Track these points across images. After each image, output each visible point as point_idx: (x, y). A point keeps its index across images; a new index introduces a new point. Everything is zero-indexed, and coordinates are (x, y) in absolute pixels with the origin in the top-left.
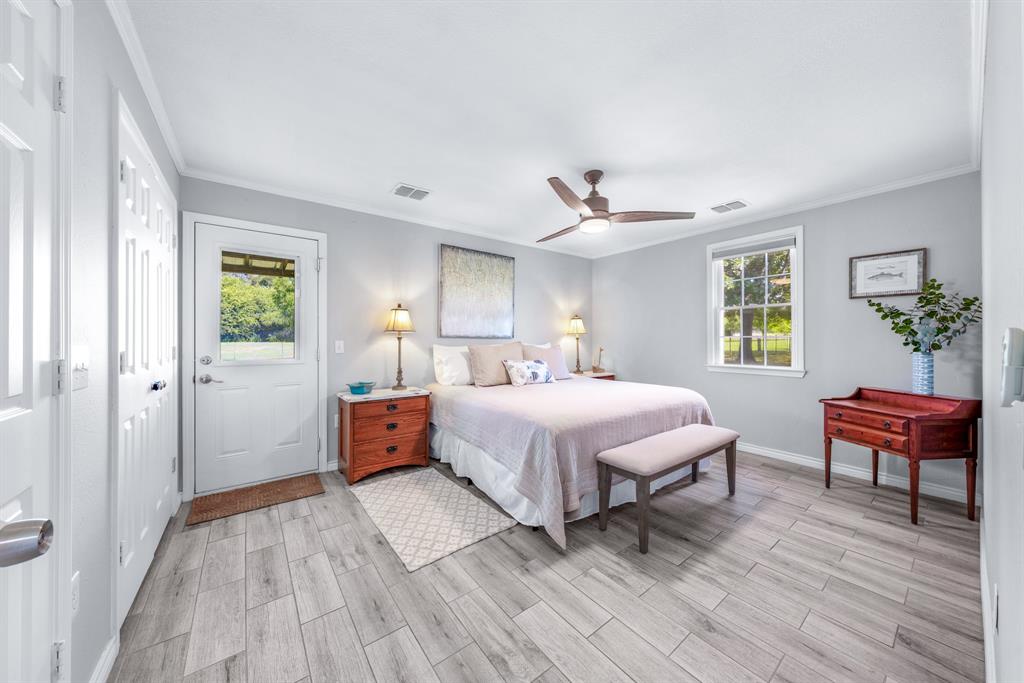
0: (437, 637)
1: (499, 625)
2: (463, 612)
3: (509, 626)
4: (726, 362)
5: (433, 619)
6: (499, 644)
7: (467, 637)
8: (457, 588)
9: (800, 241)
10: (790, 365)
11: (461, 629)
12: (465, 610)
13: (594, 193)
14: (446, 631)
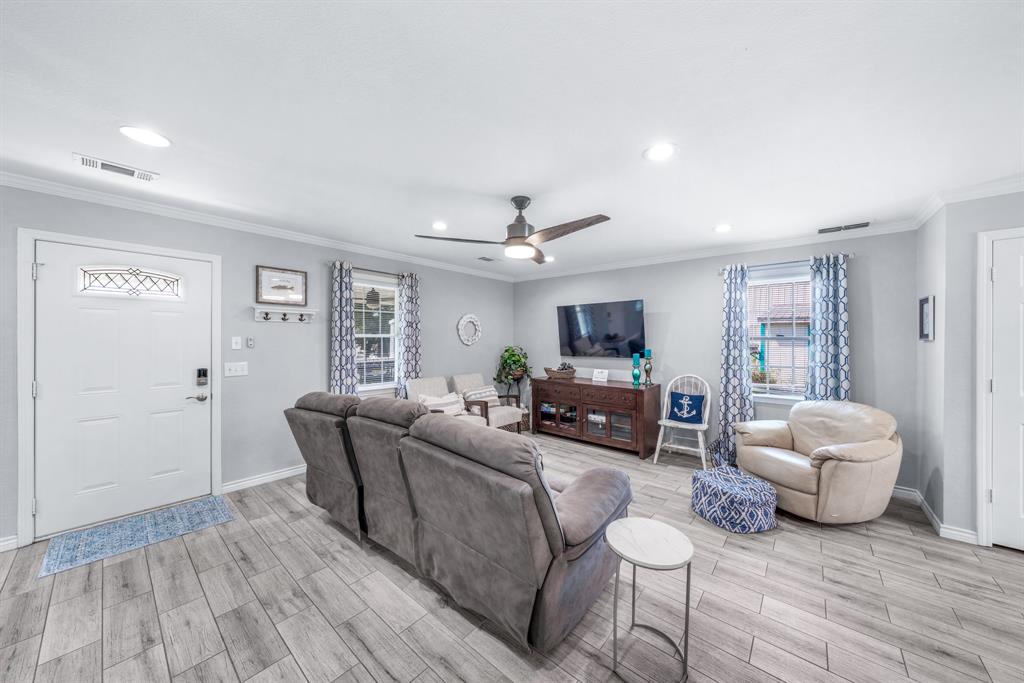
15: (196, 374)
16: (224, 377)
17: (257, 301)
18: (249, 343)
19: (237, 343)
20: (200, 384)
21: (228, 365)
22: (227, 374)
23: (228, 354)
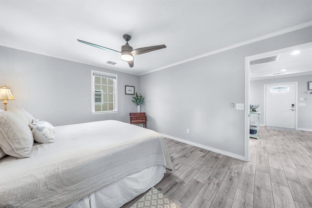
0: (225, 201)
1: (208, 186)
2: (211, 196)
3: (207, 184)
4: (95, 111)
5: (220, 205)
6: (214, 186)
7: (218, 193)
8: (203, 202)
9: (117, 78)
10: (113, 110)
11: (217, 196)
12: (210, 196)
13: (127, 44)
14: (221, 200)
15: (291, 105)
16: (298, 106)
17: (308, 90)
18: (305, 99)
19: (302, 99)
20: (292, 107)
21: (299, 104)
22: (299, 106)
23: (299, 101)
